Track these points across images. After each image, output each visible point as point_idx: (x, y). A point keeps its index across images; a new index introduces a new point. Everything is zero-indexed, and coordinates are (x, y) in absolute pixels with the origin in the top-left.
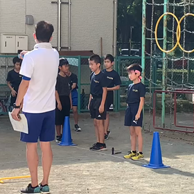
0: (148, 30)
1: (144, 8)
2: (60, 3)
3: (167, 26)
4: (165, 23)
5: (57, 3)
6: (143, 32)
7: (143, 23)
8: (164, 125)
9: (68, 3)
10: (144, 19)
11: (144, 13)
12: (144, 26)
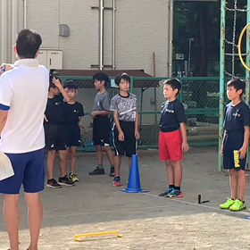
0: (229, 42)
1: (223, 15)
2: (102, 8)
4: (249, 34)
5: (98, 8)
6: (222, 45)
7: (222, 34)
9: (112, 9)
10: (222, 29)
11: (223, 21)
12: (222, 38)
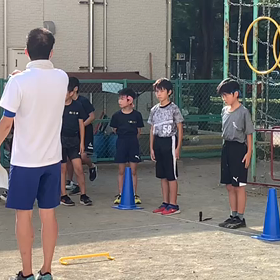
0: (233, 41)
1: (227, 10)
2: (92, 3)
3: (259, 36)
4: (255, 31)
5: (88, 3)
6: (225, 43)
8: (255, 178)
9: (103, 3)
10: (226, 26)
11: (227, 17)
12: (226, 36)
